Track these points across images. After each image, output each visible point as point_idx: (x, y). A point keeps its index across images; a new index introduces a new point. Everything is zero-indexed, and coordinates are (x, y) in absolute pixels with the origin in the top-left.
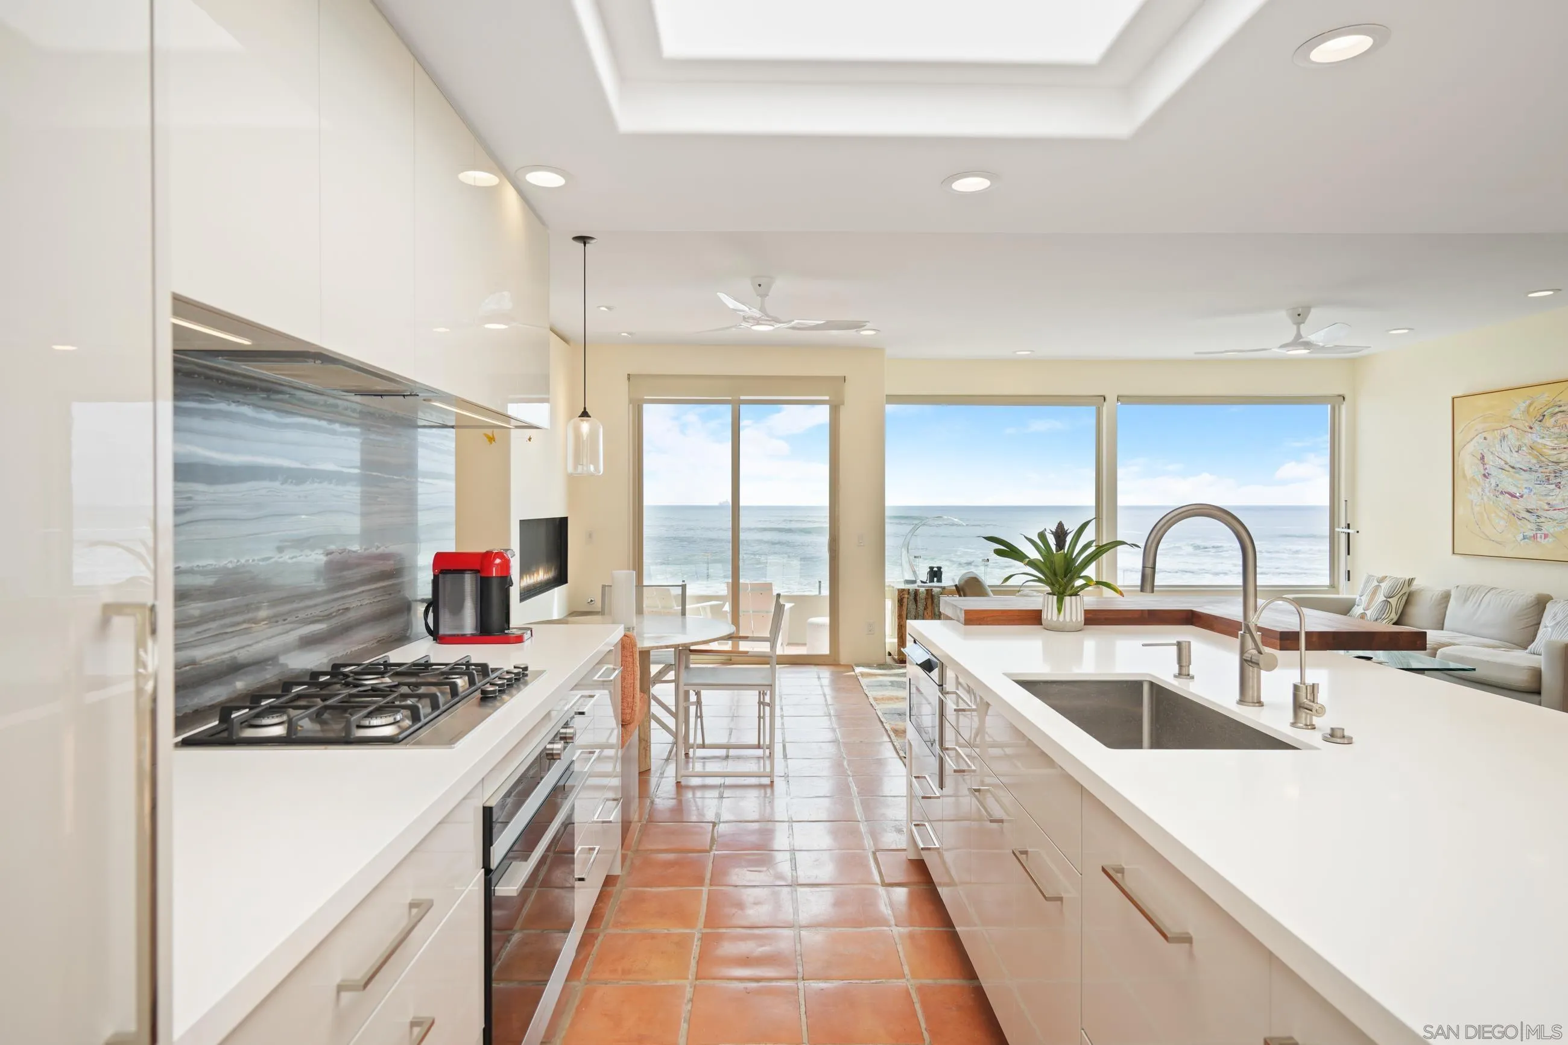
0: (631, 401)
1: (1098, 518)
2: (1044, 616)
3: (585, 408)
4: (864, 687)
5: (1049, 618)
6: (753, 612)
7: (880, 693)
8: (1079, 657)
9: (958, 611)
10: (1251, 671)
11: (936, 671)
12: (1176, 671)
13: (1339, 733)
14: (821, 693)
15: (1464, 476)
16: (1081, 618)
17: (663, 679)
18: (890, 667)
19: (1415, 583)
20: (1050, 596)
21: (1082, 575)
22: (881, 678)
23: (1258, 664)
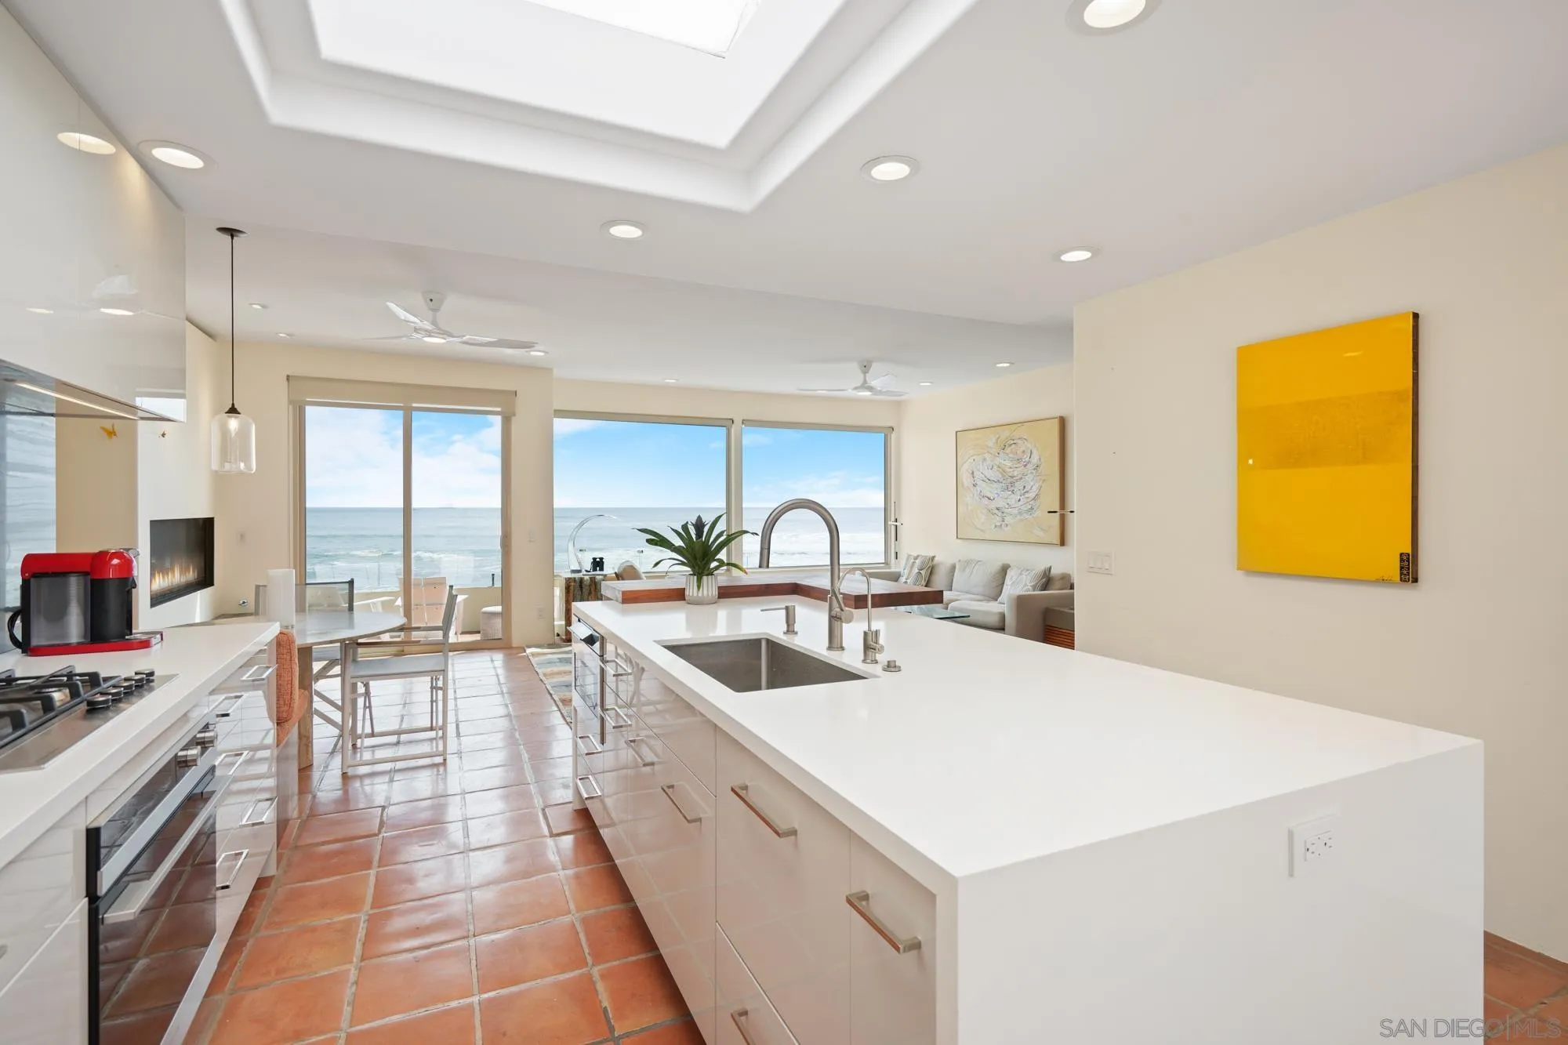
0: (291, 402)
1: (728, 512)
2: (687, 593)
3: (233, 404)
4: (535, 666)
5: (691, 594)
6: (427, 605)
7: (549, 670)
8: (714, 624)
9: (617, 593)
10: (837, 624)
11: (597, 645)
12: (785, 629)
13: (892, 664)
14: (494, 674)
15: (963, 486)
16: (715, 592)
17: (328, 674)
18: (559, 646)
19: (936, 559)
20: (692, 577)
21: (717, 557)
22: (550, 656)
23: (841, 619)
